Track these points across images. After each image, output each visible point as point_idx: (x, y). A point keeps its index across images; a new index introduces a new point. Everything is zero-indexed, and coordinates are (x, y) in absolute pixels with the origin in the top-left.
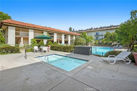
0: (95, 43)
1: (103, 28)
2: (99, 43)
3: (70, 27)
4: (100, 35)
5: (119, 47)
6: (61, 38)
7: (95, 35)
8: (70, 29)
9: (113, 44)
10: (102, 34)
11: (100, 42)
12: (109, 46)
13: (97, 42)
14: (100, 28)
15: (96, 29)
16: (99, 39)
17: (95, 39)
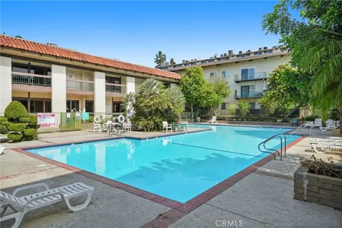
0: (238, 111)
1: (271, 51)
2: (253, 111)
3: (160, 53)
4: (256, 76)
5: (324, 125)
6: (92, 88)
7: (240, 78)
8: (160, 59)
9: (302, 114)
10: (262, 77)
11: (258, 107)
12: (285, 121)
13: (246, 106)
14: (260, 52)
15: (244, 55)
16: (251, 94)
17: (239, 94)
